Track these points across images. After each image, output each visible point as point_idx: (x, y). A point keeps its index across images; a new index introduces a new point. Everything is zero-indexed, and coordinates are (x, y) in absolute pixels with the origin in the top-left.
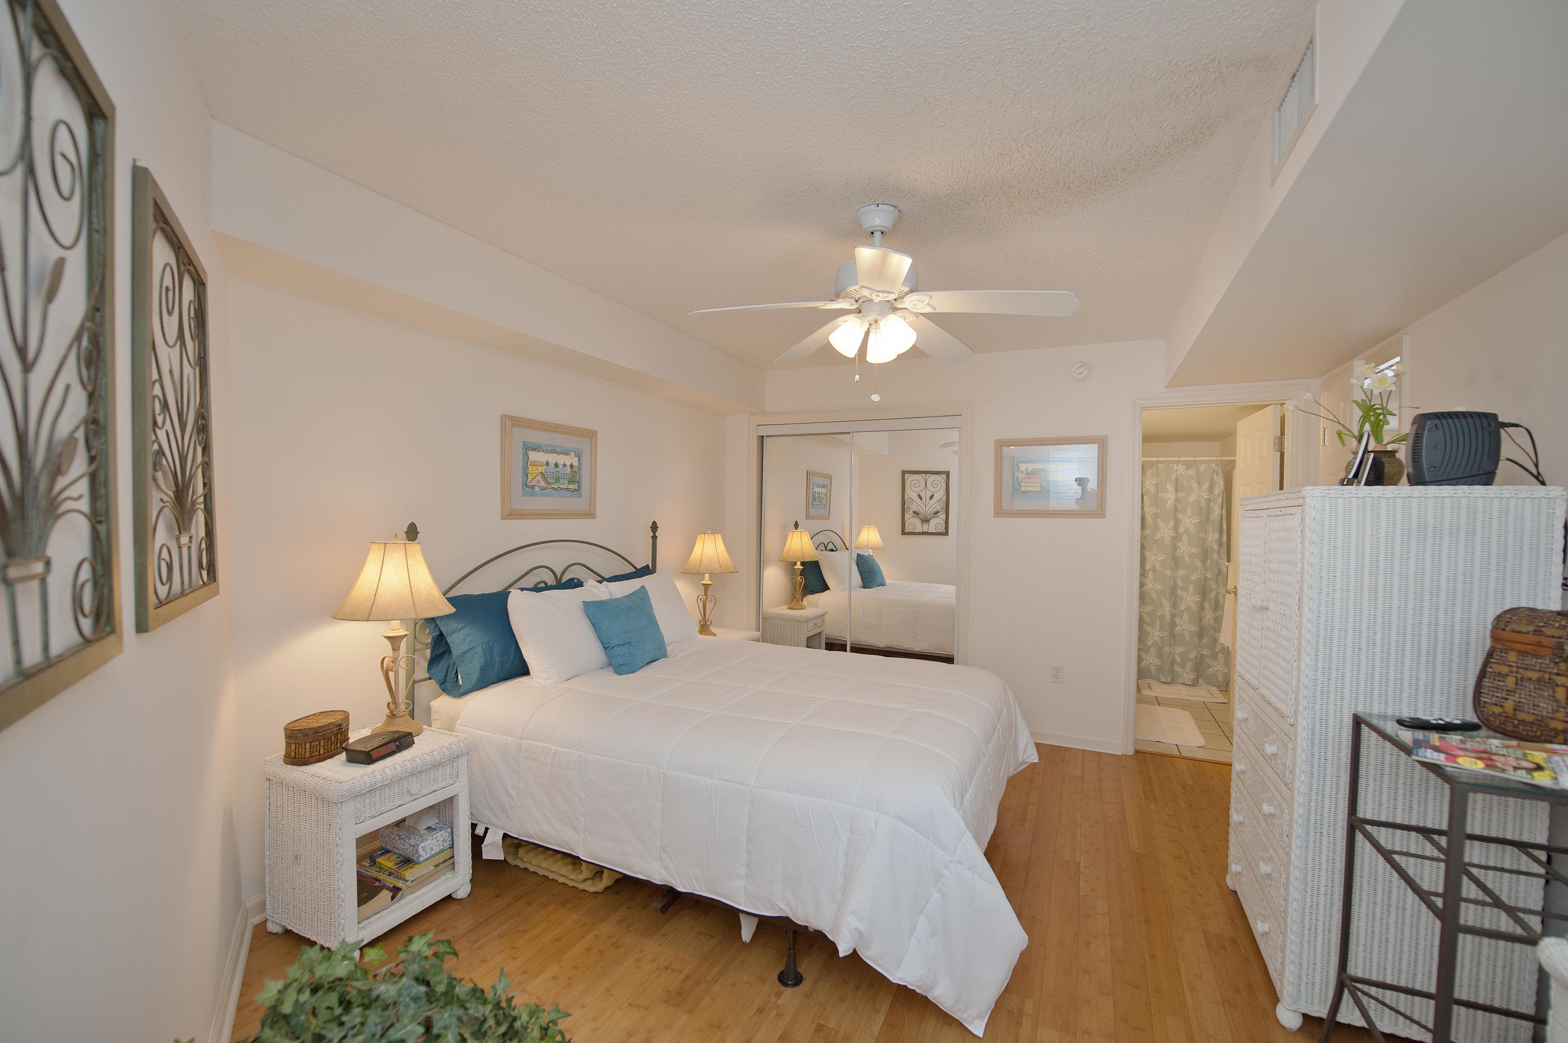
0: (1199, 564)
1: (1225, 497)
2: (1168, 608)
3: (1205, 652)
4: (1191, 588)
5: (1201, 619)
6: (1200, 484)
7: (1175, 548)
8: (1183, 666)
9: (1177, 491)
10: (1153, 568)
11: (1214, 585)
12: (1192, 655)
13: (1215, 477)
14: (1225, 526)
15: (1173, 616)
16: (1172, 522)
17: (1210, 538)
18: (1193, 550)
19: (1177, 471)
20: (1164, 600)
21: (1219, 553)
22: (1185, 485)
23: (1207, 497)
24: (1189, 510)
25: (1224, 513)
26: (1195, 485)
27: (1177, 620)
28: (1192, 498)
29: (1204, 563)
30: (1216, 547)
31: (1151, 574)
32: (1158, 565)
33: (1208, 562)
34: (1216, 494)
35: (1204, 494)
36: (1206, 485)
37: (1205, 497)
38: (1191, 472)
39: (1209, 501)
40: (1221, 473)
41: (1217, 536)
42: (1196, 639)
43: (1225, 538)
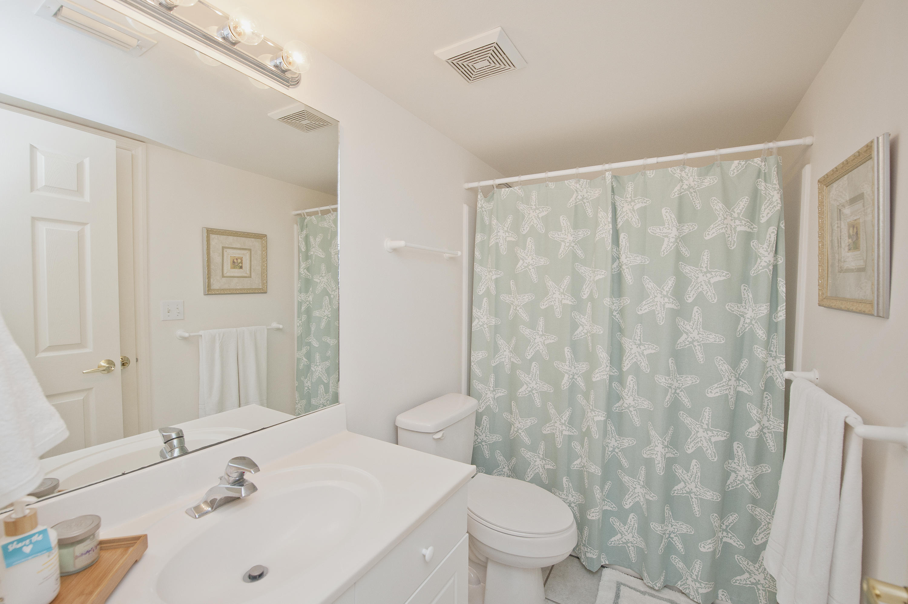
0: (724, 367)
1: (782, 226)
2: (660, 448)
3: (735, 542)
4: (707, 413)
5: (726, 475)
6: (728, 203)
7: (676, 333)
8: (687, 560)
9: (681, 220)
10: (636, 369)
11: (754, 412)
12: (706, 547)
13: (762, 186)
14: (782, 288)
15: (670, 462)
16: (670, 283)
17: (750, 314)
18: (713, 338)
19: (682, 181)
20: (653, 433)
21: (767, 345)
22: (699, 207)
23: (743, 228)
24: (706, 257)
25: (781, 261)
26: (718, 206)
27: (679, 471)
28: (711, 234)
29: (735, 364)
30: (761, 333)
31: (630, 380)
32: (644, 365)
33: (744, 364)
34: (763, 220)
35: (738, 222)
36: (743, 203)
37: (739, 229)
38: (711, 180)
39: (748, 237)
40: (774, 173)
41: (764, 309)
42: (714, 519)
43: (781, 315)
